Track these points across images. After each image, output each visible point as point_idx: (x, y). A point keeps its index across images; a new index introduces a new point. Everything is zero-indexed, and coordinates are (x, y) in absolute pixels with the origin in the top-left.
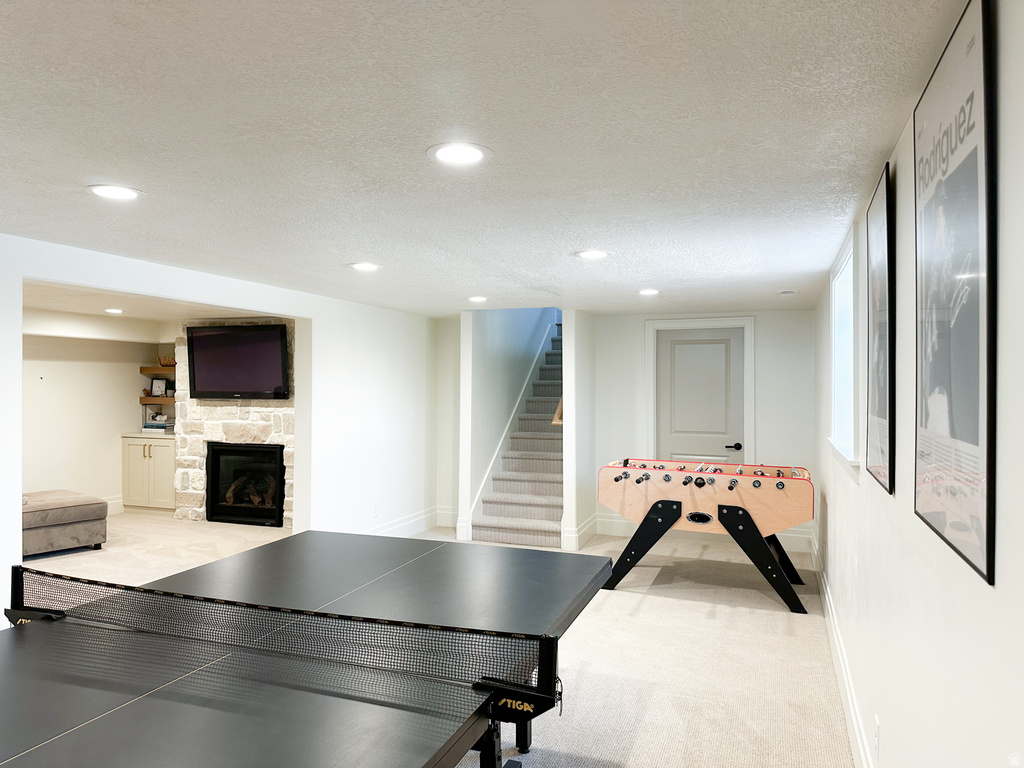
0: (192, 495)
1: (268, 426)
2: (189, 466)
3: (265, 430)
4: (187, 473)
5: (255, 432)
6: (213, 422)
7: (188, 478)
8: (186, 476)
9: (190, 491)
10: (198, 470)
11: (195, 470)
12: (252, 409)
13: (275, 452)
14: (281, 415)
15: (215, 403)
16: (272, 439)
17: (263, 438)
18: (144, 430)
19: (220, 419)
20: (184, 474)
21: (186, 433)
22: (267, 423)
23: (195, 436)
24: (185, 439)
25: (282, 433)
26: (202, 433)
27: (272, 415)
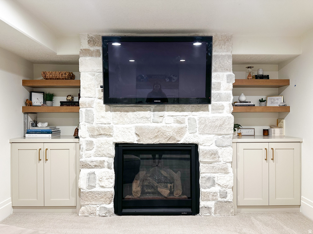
0: (99, 193)
1: (182, 128)
2: (96, 166)
3: (181, 131)
4: (94, 173)
5: (170, 133)
6: (124, 126)
7: (95, 178)
8: (92, 176)
9: (97, 189)
10: (106, 169)
11: (103, 170)
12: (166, 113)
13: (190, 150)
14: (196, 118)
15: (126, 108)
16: (185, 139)
17: (178, 138)
18: (27, 135)
19: (131, 123)
20: (90, 174)
21: (92, 136)
22: (183, 125)
23: (103, 139)
24: (92, 142)
25: (197, 134)
26: (111, 136)
27: (187, 118)
